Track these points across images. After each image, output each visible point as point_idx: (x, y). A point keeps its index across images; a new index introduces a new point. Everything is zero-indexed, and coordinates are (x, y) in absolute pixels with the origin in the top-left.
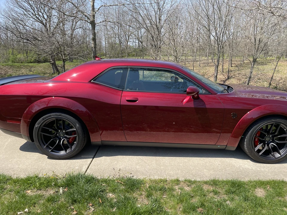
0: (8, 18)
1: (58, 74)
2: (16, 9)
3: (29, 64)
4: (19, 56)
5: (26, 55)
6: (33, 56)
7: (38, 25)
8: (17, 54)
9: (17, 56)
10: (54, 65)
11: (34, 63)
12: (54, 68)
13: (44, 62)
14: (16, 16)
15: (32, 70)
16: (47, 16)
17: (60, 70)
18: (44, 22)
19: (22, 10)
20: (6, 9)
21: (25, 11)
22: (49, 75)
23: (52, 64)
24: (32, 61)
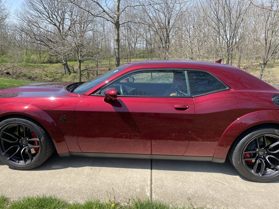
0: (24, 20)
1: (70, 74)
2: (32, 12)
3: (42, 64)
4: (32, 57)
5: (39, 56)
6: (45, 57)
7: (51, 27)
8: (30, 55)
9: (30, 57)
10: (66, 65)
11: (46, 63)
12: (66, 68)
13: (57, 63)
14: (32, 18)
15: (46, 70)
16: (61, 18)
17: (71, 71)
18: (58, 24)
19: (37, 12)
20: (22, 12)
21: (40, 13)
22: (60, 75)
23: (64, 65)
24: (44, 62)
